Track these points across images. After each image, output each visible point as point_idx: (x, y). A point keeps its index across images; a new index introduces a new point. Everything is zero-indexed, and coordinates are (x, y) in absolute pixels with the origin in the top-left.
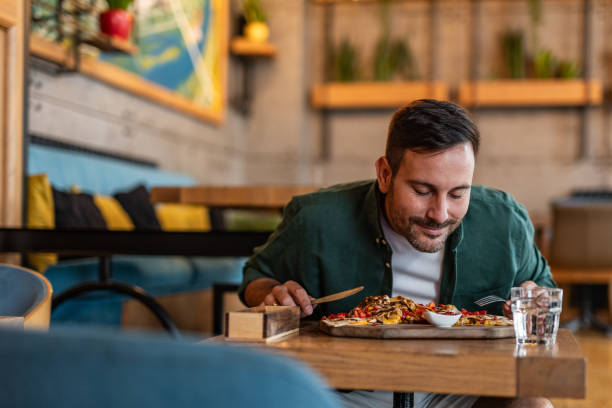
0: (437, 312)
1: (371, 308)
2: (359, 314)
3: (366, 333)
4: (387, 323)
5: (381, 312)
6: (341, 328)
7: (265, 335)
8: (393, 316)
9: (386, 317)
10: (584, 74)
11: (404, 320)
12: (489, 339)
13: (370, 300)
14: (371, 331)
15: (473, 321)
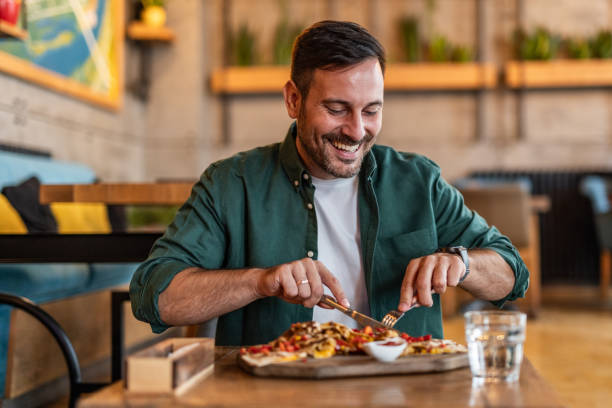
0: (376, 340)
1: (298, 338)
2: (286, 346)
3: (296, 373)
4: (318, 356)
5: (312, 344)
6: (266, 368)
7: (174, 385)
8: (326, 347)
9: (317, 349)
10: (477, 57)
11: (338, 353)
12: (438, 372)
13: (297, 329)
14: (302, 369)
15: (418, 350)
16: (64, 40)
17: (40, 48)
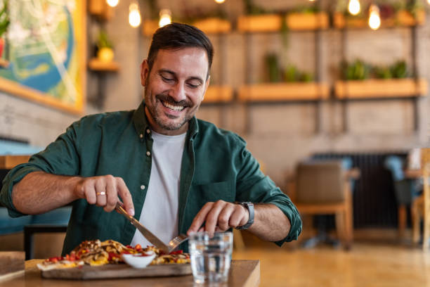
1: (84, 251)
2: (70, 257)
3: (69, 275)
4: (93, 264)
5: (89, 256)
6: (49, 272)
8: (102, 258)
9: (94, 259)
12: (176, 276)
13: (83, 245)
15: (168, 260)
16: (42, 69)
17: (25, 74)
